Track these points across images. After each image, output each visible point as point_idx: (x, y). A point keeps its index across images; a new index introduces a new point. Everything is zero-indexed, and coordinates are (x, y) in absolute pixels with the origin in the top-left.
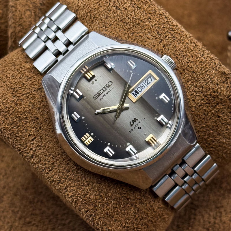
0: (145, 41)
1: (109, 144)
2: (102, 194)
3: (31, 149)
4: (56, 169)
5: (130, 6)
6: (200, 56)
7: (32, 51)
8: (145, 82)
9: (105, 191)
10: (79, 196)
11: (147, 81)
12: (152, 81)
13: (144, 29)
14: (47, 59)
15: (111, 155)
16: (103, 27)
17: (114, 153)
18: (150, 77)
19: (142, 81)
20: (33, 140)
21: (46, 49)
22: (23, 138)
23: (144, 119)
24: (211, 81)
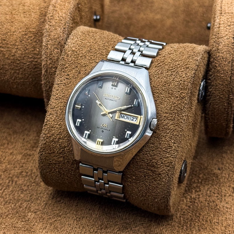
0: (161, 104)
1: (83, 120)
2: (58, 136)
3: (61, 81)
4: (58, 102)
5: (177, 82)
6: (172, 142)
7: (120, 46)
8: (132, 118)
9: (61, 137)
10: (50, 124)
11: (133, 118)
12: (135, 121)
13: (168, 99)
14: (118, 56)
15: (76, 125)
16: (156, 74)
17: (78, 125)
18: (137, 119)
19: (131, 116)
20: (67, 78)
21: (124, 52)
22: (65, 73)
23: (109, 130)
24: (161, 157)
